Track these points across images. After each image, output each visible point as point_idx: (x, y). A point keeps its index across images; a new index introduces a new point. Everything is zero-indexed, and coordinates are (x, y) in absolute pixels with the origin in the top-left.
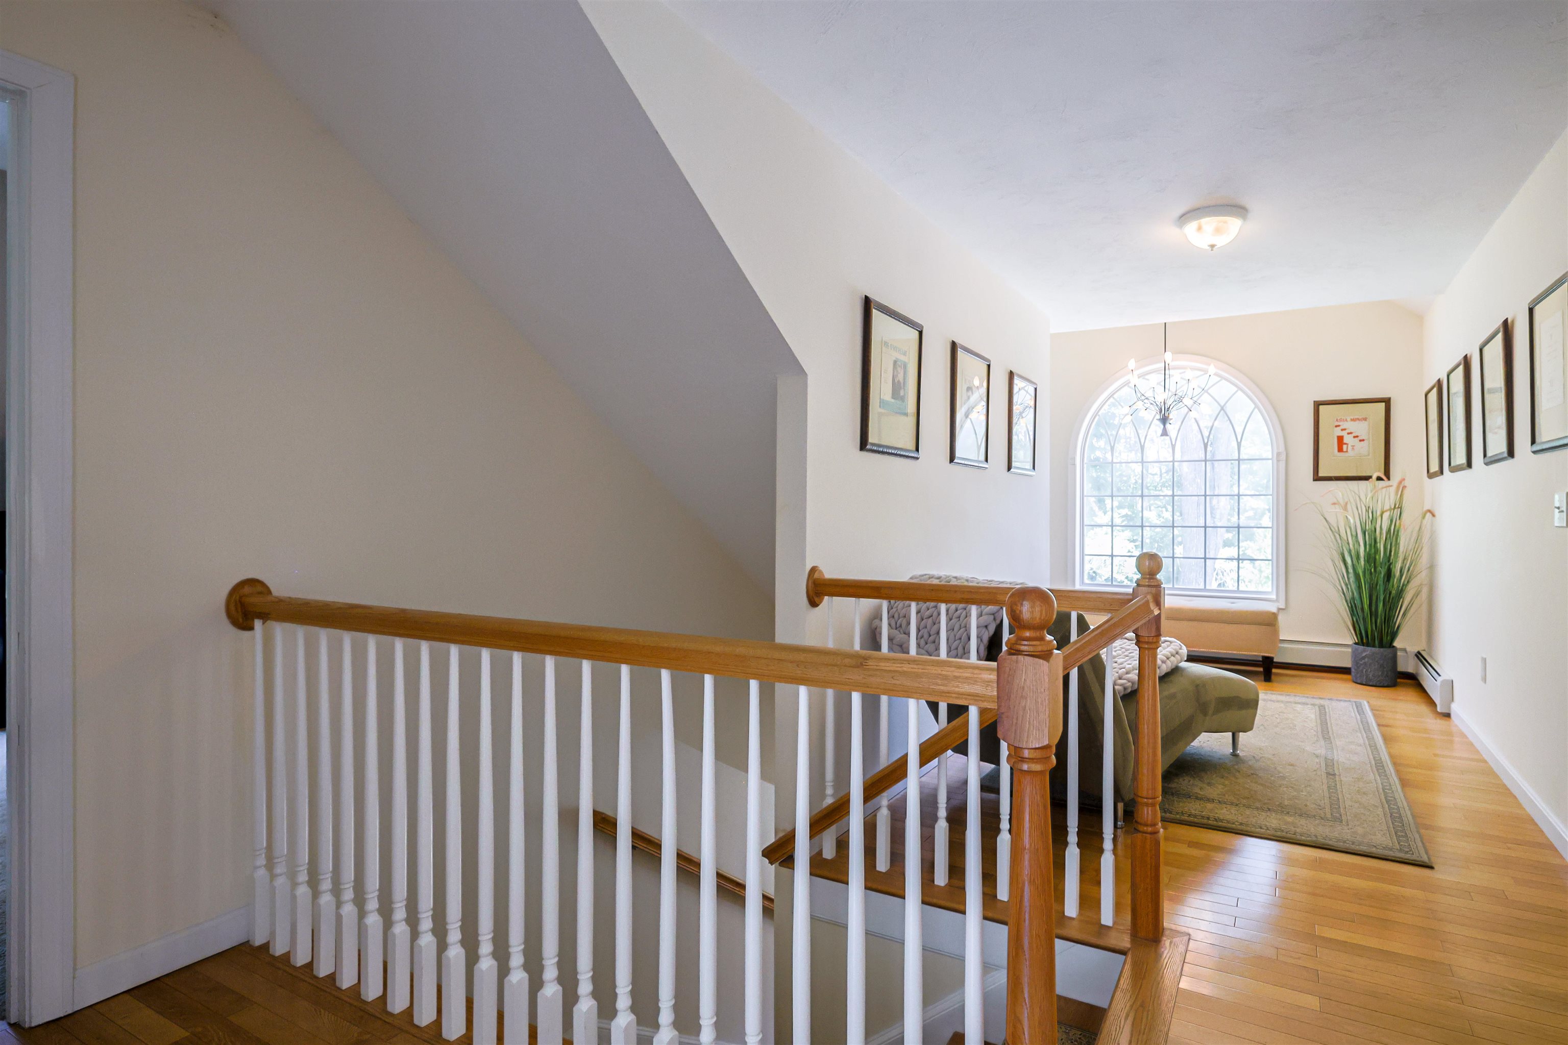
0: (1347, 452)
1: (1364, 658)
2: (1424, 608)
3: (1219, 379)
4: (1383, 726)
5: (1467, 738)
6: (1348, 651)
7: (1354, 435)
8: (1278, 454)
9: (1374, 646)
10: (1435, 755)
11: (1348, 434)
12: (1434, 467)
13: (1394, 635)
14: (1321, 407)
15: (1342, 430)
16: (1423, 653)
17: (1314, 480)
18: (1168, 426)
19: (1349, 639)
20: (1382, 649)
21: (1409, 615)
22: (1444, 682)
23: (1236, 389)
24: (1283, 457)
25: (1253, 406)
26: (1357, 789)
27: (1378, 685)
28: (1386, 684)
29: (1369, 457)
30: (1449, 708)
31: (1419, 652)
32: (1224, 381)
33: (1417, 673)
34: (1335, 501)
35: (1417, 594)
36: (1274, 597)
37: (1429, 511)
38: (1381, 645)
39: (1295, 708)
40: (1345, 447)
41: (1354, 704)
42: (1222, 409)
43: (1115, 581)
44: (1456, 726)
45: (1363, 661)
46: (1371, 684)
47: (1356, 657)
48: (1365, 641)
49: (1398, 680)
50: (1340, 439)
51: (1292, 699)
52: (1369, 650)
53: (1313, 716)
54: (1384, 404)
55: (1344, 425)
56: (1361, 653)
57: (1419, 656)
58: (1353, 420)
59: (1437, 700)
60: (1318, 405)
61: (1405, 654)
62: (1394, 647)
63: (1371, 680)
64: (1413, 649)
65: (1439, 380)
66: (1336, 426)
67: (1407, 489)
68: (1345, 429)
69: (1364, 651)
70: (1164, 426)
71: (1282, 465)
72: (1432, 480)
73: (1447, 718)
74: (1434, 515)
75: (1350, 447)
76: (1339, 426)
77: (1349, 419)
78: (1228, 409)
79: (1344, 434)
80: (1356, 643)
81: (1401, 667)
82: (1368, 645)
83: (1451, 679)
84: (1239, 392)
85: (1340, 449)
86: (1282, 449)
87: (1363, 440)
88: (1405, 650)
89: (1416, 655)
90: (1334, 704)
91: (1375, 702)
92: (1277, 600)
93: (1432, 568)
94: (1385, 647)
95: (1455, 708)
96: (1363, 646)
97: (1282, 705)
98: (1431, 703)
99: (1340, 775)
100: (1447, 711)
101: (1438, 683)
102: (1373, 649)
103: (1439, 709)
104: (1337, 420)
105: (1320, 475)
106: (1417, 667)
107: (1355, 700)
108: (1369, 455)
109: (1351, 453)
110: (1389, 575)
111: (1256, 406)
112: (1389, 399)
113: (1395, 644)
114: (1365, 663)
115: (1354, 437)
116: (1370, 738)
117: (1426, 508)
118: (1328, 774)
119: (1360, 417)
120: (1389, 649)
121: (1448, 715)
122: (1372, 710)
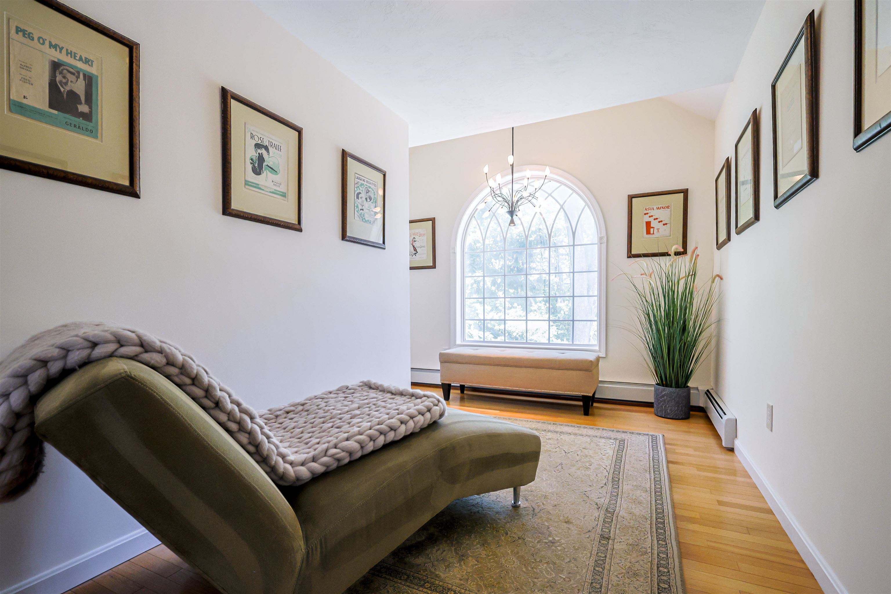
0: (653, 234)
1: (663, 396)
2: (713, 356)
3: (559, 184)
4: (673, 463)
5: (750, 478)
6: (651, 390)
7: (659, 220)
8: (601, 238)
9: (671, 387)
10: (720, 503)
11: (655, 219)
12: (723, 237)
13: (688, 377)
14: (633, 199)
15: (650, 217)
16: (711, 391)
17: (628, 257)
18: (514, 217)
19: (653, 381)
20: (678, 389)
21: (701, 360)
22: (728, 420)
23: (571, 192)
24: (605, 240)
25: (584, 204)
26: (629, 565)
27: (674, 418)
28: (680, 418)
29: (671, 237)
30: (733, 442)
31: (708, 391)
32: (563, 186)
33: (706, 407)
34: (643, 272)
35: (706, 346)
36: (597, 348)
37: (718, 276)
38: (677, 386)
39: (599, 444)
40: (652, 230)
41: (651, 437)
42: (562, 207)
43: (486, 338)
44: (740, 462)
45: (663, 398)
46: (669, 417)
47: (657, 394)
48: (664, 382)
49: (691, 413)
50: (648, 224)
51: (599, 433)
52: (668, 390)
53: (611, 453)
54: (683, 194)
55: (651, 213)
56: (662, 392)
57: (708, 393)
58: (658, 208)
59: (722, 433)
60: (631, 198)
61: (697, 392)
62: (688, 387)
63: (668, 414)
64: (703, 388)
65: (728, 158)
66: (645, 214)
67: (699, 257)
68: (652, 216)
69: (664, 390)
70: (512, 217)
71: (604, 246)
72: (720, 250)
73: (731, 453)
74: (722, 279)
75: (656, 231)
76: (647, 214)
77: (655, 208)
78: (566, 207)
79: (651, 219)
80: (658, 384)
81: (693, 403)
82: (667, 386)
83: (734, 418)
84: (574, 194)
85: (648, 232)
86: (604, 234)
87: (666, 224)
88: (697, 389)
89: (706, 393)
90: (634, 437)
91: (669, 435)
92: (600, 351)
93: (719, 321)
94: (681, 388)
95: (738, 444)
96: (663, 386)
97: (588, 440)
98: (717, 436)
99: (614, 540)
100: (730, 446)
101: (723, 421)
102: (671, 389)
103: (724, 444)
104: (646, 209)
105: (633, 252)
106: (706, 403)
107: (652, 434)
108: (670, 236)
109: (656, 235)
110: (684, 329)
111: (587, 204)
112: (687, 190)
113: (690, 384)
114: (664, 401)
115: (659, 222)
116: (657, 481)
117: (715, 273)
118: (602, 537)
119: (663, 206)
120: (684, 389)
121: (731, 450)
122: (665, 444)
